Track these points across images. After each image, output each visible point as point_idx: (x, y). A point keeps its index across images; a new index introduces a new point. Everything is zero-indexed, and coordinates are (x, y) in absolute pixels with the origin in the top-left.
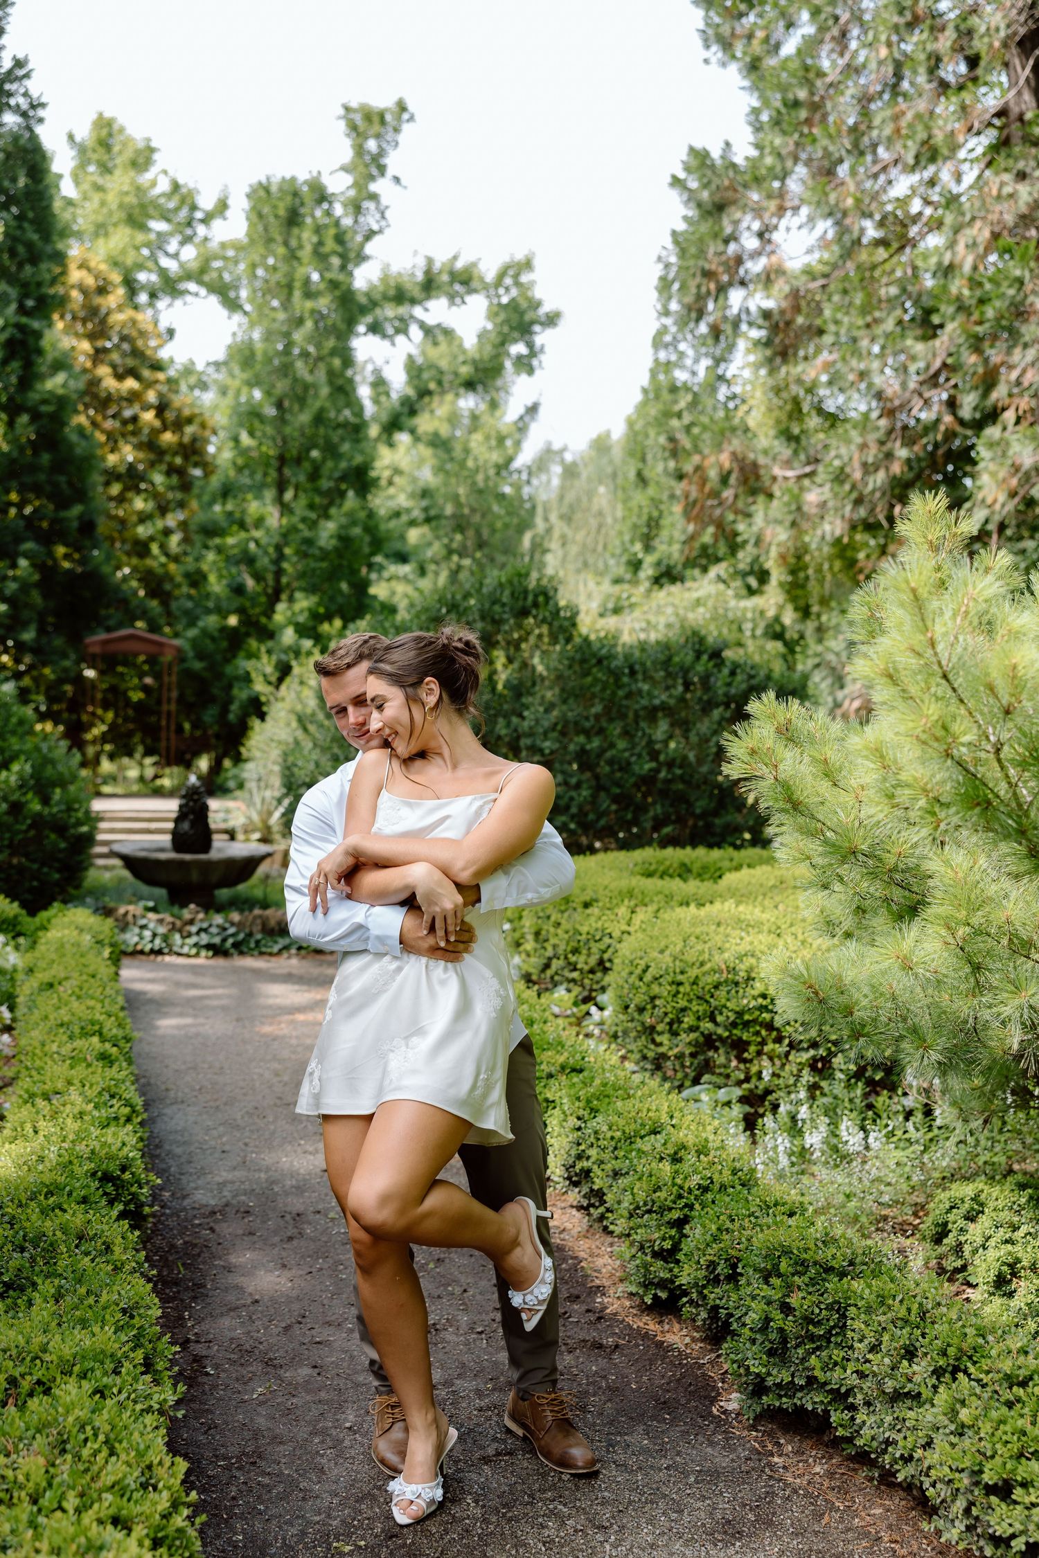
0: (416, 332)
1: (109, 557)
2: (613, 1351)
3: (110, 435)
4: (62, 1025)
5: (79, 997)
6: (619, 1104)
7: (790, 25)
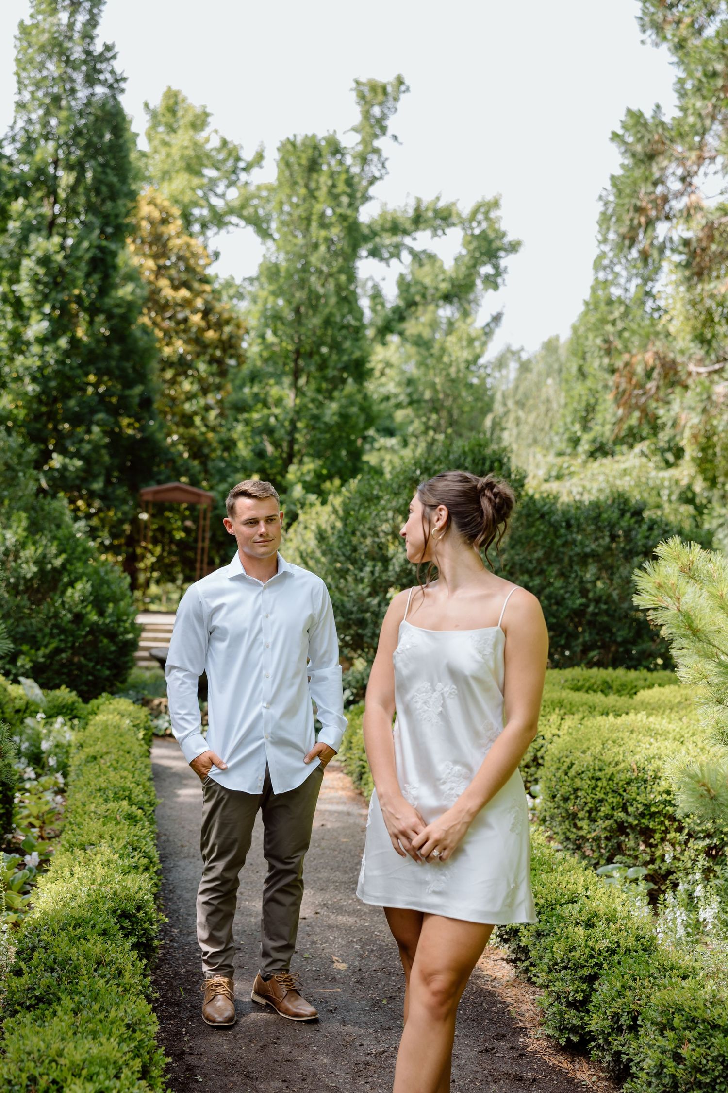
0: (406, 256)
1: (161, 426)
2: (532, 1084)
3: (166, 333)
4: (100, 790)
5: (115, 769)
6: (544, 876)
7: (711, 13)
